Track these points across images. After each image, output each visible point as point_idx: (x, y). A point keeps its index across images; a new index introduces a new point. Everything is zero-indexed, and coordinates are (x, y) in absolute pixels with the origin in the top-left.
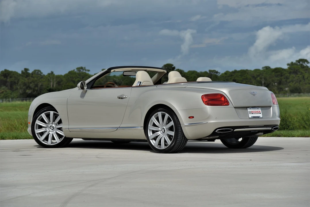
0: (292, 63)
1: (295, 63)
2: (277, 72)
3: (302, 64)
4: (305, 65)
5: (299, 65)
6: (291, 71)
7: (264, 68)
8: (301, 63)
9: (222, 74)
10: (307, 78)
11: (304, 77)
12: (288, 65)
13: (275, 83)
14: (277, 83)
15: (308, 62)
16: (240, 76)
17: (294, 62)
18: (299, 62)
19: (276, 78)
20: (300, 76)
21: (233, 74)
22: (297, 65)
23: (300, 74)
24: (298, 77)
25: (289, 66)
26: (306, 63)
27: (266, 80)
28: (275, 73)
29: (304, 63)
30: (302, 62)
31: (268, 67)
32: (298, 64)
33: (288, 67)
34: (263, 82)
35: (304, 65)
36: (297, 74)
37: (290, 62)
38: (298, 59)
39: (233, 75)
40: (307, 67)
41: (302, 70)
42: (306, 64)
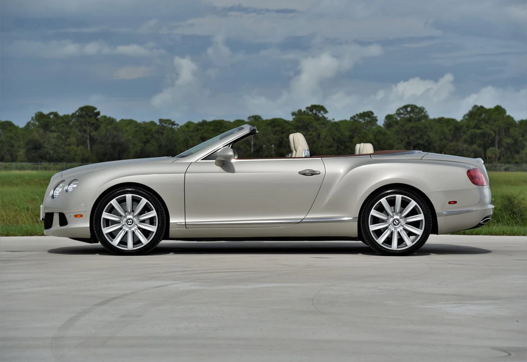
0: (300, 111)
1: (305, 111)
2: (274, 127)
3: (316, 114)
4: (321, 116)
5: (311, 115)
6: (300, 124)
7: (251, 119)
8: (314, 112)
9: (181, 127)
10: (325, 137)
11: (319, 136)
12: (293, 114)
13: (271, 145)
14: (275, 146)
15: (326, 112)
16: (212, 130)
17: (304, 109)
18: (312, 111)
19: (274, 136)
20: (314, 134)
21: (200, 128)
22: (308, 115)
23: (314, 131)
24: (311, 135)
25: (294, 117)
26: (322, 112)
27: (257, 139)
28: (272, 127)
29: (319, 112)
30: (316, 110)
31: (258, 116)
32: (310, 113)
33: (294, 119)
34: (252, 143)
35: (318, 116)
36: (309, 131)
37: (296, 110)
38: (309, 105)
39: (201, 130)
40: (324, 118)
41: (316, 124)
42: (322, 114)
